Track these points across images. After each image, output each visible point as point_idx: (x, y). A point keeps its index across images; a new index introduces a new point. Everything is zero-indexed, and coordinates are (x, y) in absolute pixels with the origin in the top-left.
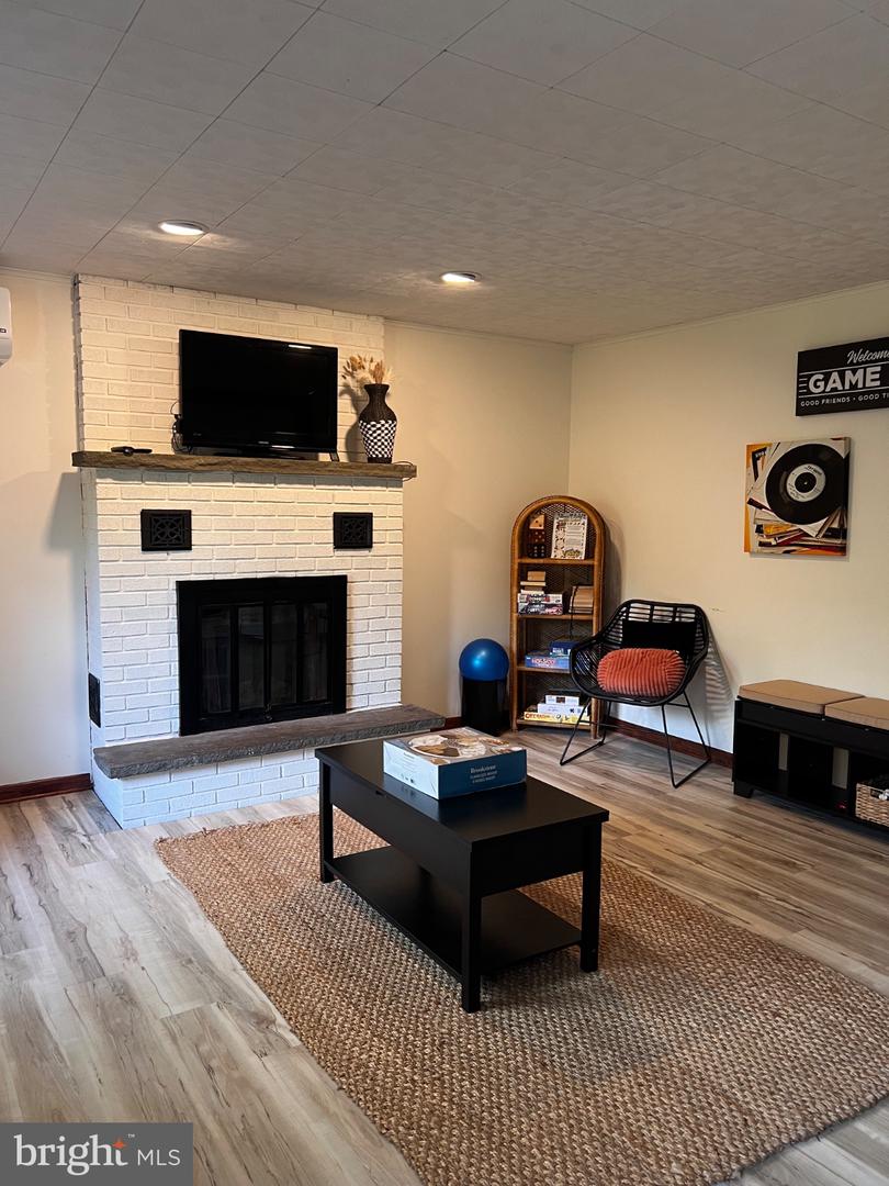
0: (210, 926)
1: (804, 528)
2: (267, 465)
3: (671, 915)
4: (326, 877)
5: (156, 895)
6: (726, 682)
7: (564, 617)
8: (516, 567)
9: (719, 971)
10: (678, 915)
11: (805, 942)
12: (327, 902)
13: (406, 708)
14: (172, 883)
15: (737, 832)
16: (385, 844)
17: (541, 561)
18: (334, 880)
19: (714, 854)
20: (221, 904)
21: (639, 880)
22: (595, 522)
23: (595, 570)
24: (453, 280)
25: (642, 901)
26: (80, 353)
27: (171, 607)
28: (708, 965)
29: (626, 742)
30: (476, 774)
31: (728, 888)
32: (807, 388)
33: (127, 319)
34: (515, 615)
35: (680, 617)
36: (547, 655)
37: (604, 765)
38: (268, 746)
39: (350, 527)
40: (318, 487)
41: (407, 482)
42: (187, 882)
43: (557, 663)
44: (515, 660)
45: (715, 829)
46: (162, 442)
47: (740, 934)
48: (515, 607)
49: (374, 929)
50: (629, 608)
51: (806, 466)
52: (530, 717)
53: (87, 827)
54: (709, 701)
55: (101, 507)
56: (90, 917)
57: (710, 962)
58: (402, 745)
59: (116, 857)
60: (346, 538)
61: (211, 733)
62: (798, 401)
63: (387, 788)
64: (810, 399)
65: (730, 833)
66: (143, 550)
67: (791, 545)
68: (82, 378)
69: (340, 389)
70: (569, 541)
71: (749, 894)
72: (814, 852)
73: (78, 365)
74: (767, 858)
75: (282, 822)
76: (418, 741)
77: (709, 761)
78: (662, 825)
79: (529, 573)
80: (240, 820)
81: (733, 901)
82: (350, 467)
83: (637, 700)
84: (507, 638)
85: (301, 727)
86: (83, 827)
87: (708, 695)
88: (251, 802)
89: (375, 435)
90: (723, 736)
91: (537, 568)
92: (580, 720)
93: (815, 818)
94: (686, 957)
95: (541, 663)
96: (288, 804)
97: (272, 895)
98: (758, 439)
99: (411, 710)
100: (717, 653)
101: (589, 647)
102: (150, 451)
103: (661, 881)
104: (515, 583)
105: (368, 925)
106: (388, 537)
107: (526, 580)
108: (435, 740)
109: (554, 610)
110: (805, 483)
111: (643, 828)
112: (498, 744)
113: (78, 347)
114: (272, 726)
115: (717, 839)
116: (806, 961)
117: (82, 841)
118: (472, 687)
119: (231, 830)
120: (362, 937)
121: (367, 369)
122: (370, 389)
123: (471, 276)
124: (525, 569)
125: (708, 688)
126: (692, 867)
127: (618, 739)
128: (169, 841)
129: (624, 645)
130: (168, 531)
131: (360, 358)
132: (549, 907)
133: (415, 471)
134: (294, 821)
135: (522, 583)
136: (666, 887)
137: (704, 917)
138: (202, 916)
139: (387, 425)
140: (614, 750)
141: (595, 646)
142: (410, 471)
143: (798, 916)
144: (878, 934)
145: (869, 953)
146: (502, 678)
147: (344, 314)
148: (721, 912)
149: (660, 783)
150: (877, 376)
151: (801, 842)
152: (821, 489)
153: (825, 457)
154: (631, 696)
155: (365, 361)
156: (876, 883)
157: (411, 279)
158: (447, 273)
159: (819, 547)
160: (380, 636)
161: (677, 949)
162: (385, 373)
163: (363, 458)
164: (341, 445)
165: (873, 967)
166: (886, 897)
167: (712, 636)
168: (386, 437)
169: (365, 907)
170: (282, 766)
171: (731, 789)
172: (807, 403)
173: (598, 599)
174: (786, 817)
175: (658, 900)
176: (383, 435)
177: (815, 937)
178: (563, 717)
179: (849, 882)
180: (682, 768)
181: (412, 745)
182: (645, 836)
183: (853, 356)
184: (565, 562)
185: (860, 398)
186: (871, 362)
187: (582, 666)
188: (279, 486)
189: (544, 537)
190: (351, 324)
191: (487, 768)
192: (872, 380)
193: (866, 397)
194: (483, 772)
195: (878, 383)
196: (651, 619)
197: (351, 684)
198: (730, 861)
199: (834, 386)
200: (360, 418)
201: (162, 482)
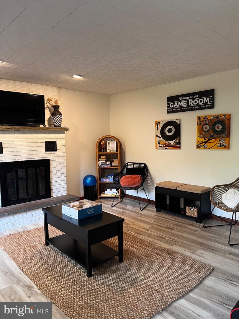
0: (13, 262)
1: (170, 142)
2: (25, 128)
3: (142, 245)
4: (47, 244)
6: (153, 182)
7: (111, 168)
8: (98, 155)
9: (154, 258)
10: (143, 245)
11: (175, 248)
12: (47, 251)
13: (68, 195)
15: (158, 222)
16: (64, 233)
17: (104, 153)
18: (49, 245)
19: (152, 228)
20: (16, 255)
21: (133, 236)
22: (118, 142)
23: (119, 154)
24: (76, 77)
25: (134, 242)
28: (152, 257)
29: (128, 200)
31: (156, 236)
32: (169, 106)
34: (98, 168)
35: (141, 166)
36: (107, 178)
37: (123, 206)
38: (29, 208)
39: (50, 145)
40: (40, 134)
41: (66, 132)
42: (5, 250)
44: (98, 180)
45: (151, 221)
47: (159, 248)
48: (98, 165)
49: (61, 257)
50: (128, 164)
51: (170, 126)
52: (103, 195)
54: (149, 188)
57: (152, 256)
58: (67, 205)
60: (49, 148)
61: (11, 206)
62: (167, 110)
63: (64, 218)
64: (170, 109)
65: (155, 222)
67: (167, 146)
69: (45, 107)
70: (111, 147)
71: (161, 237)
72: (176, 225)
74: (165, 228)
75: (34, 230)
76: (72, 204)
77: (149, 203)
78: (138, 221)
79: (101, 156)
80: (21, 230)
81: (157, 240)
82: (49, 128)
83: (131, 188)
84: (96, 174)
85: (38, 203)
87: (148, 186)
88: (24, 225)
89: (56, 119)
90: (152, 196)
91: (103, 155)
92: (116, 195)
93: (175, 216)
94: (146, 256)
95: (105, 180)
96: (35, 224)
97: (31, 251)
98: (158, 120)
99: (70, 196)
100: (150, 175)
101: (117, 175)
103: (139, 236)
106: (61, 147)
107: (101, 158)
108: (77, 203)
109: (108, 166)
110: (170, 131)
111: (133, 222)
112: (94, 203)
114: (30, 203)
115: (152, 224)
116: (176, 253)
118: (87, 188)
119: (18, 233)
120: (58, 260)
121: (53, 101)
122: (54, 107)
123: (81, 76)
125: (148, 184)
126: (146, 232)
127: (126, 199)
129: (127, 174)
132: (110, 246)
134: (37, 229)
135: (99, 159)
137: (150, 245)
138: (10, 259)
139: (59, 117)
140: (125, 202)
141: (119, 175)
142: (67, 129)
143: (173, 242)
144: (192, 244)
145: (190, 249)
146: (95, 185)
147: (46, 86)
148: (154, 242)
149: (137, 210)
150: (186, 103)
151: (173, 222)
152: (174, 132)
153: (174, 124)
154: (129, 188)
155: (52, 99)
156: (191, 231)
157: (64, 77)
158: (74, 75)
159: (174, 147)
160: (60, 175)
161: (144, 254)
162: (58, 102)
163: (53, 126)
164: (46, 122)
165: (192, 253)
166: (194, 235)
167: (149, 171)
168: (59, 120)
169: (58, 251)
170: (33, 214)
171: (155, 210)
172: (170, 110)
173: (120, 162)
174: (169, 216)
175: (138, 241)
176: (58, 119)
177: (178, 247)
178: (112, 194)
179: (185, 232)
180: (143, 206)
181: (70, 205)
182: (134, 224)
183: (180, 98)
184: (110, 153)
185: (182, 109)
186: (184, 100)
187: (116, 180)
188: (28, 134)
189: (105, 146)
190: (48, 89)
191: (91, 210)
192: (185, 104)
193: (184, 109)
194: (91, 211)
195: (186, 105)
196: (133, 167)
197: (52, 189)
198: (156, 229)
199: (176, 106)
200: (52, 115)
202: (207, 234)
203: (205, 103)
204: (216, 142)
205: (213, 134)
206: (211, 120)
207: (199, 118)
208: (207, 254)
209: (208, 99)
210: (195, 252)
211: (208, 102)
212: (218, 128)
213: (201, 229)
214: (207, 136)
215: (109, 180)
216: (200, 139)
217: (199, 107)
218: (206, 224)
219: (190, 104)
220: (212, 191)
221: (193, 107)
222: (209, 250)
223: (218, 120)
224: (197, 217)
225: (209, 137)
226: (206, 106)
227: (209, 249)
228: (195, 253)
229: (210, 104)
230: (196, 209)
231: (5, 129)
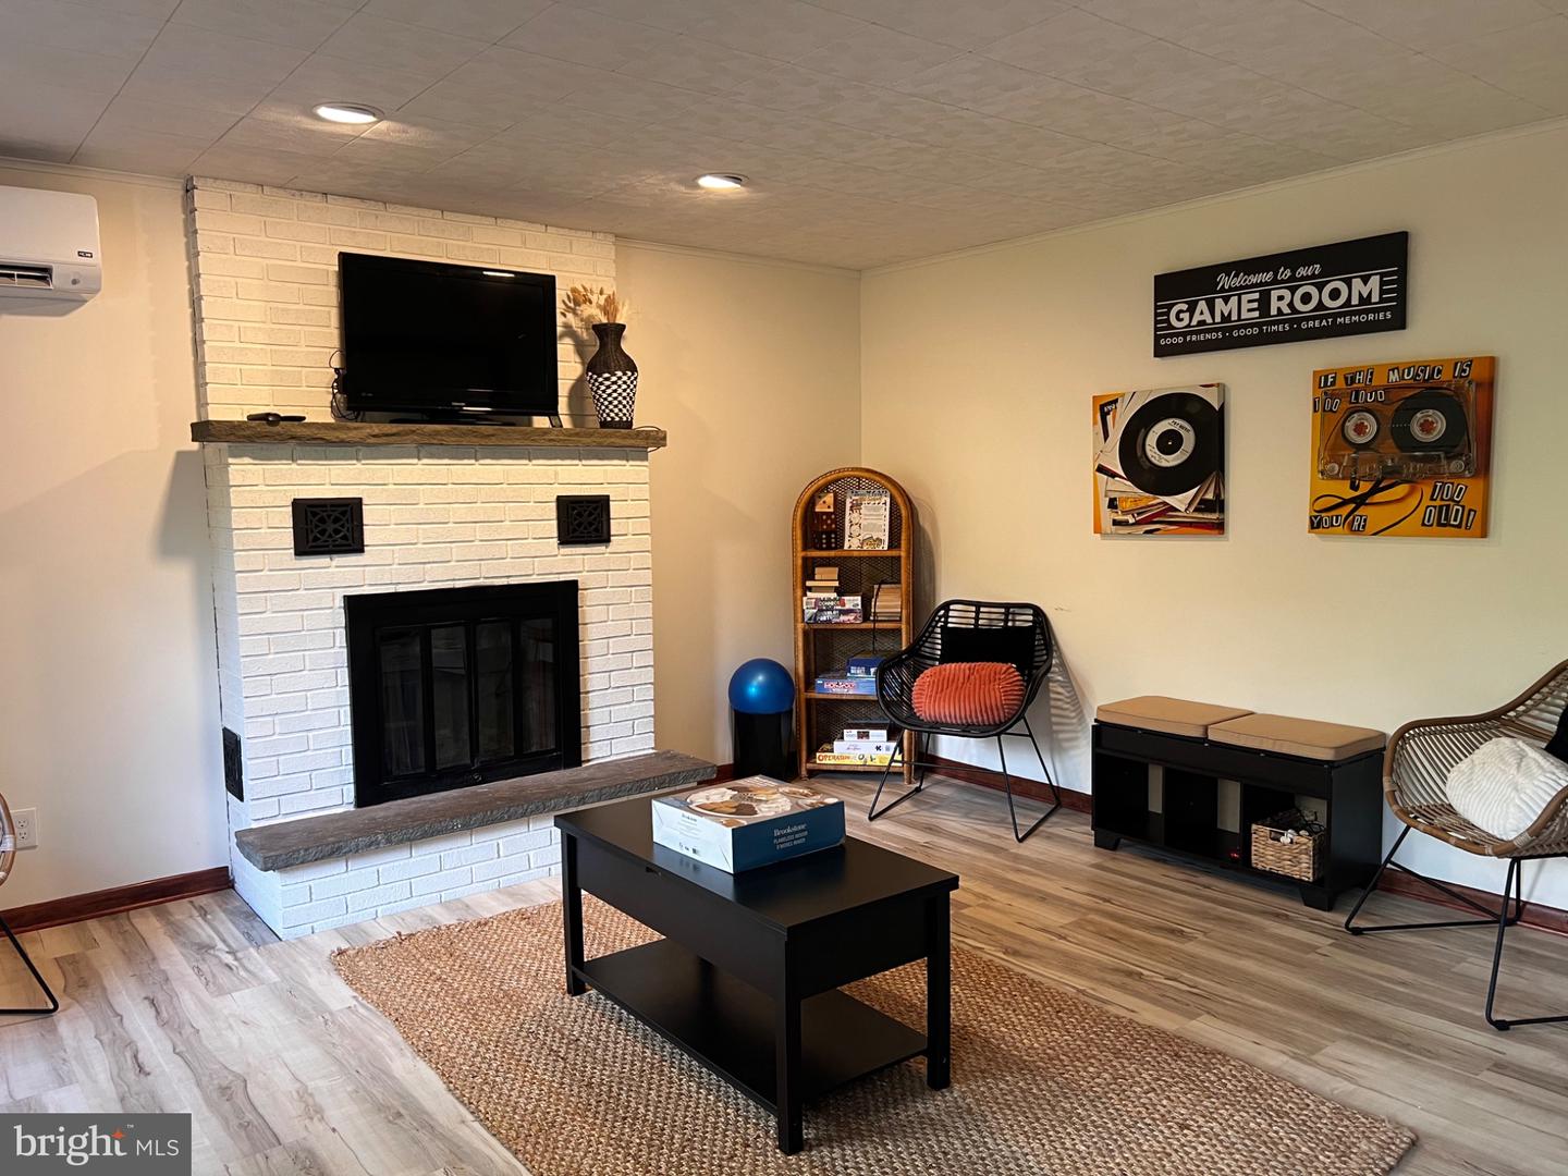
0: (422, 1066)
1: (1170, 500)
2: (464, 434)
3: (1036, 1007)
4: (576, 988)
5: (341, 1028)
6: (1077, 701)
7: (865, 626)
8: (800, 562)
9: (1106, 1075)
10: (1044, 1007)
11: (1207, 1030)
12: (579, 1020)
13: (661, 755)
14: (361, 1010)
15: (1106, 895)
16: (657, 936)
17: (832, 553)
18: (585, 991)
19: (1078, 925)
20: (434, 1035)
21: (988, 965)
22: (899, 500)
23: (903, 561)
24: (713, 184)
25: (996, 992)
26: (198, 285)
27: (338, 631)
28: (1091, 1069)
29: (950, 785)
30: (782, 836)
31: (1104, 968)
32: (1168, 321)
33: (263, 238)
34: (800, 626)
35: (1014, 621)
36: (844, 677)
37: (925, 816)
38: (481, 815)
39: (580, 515)
40: (534, 462)
41: (654, 454)
42: (383, 1006)
43: (857, 687)
44: (802, 686)
45: (1076, 893)
46: (317, 405)
47: (1125, 1027)
48: (799, 615)
49: (648, 1053)
50: (948, 610)
51: (1171, 421)
52: (824, 759)
53: (231, 942)
54: (1055, 728)
55: (235, 497)
56: (249, 1065)
57: (1092, 1065)
58: (677, 803)
59: (277, 979)
60: (574, 531)
61: (400, 802)
62: (1157, 338)
63: (659, 860)
64: (1171, 336)
65: (1094, 896)
66: (296, 554)
67: (1154, 522)
68: (202, 320)
69: (559, 330)
70: (867, 526)
71: (1130, 974)
72: (1204, 915)
73: (195, 302)
74: (1147, 927)
75: (505, 917)
76: (700, 797)
77: (1059, 805)
78: (1011, 891)
79: (817, 570)
80: (446, 919)
81: (1113, 985)
82: (577, 434)
83: (966, 730)
84: (791, 658)
85: (522, 789)
86: (224, 941)
87: (1054, 719)
88: (460, 893)
89: (609, 391)
90: (1076, 772)
91: (826, 563)
92: (892, 760)
93: (1198, 871)
94: (1061, 1061)
95: (835, 688)
96: (510, 892)
97: (503, 1017)
98: (1108, 389)
99: (668, 758)
100: (1063, 665)
101: (900, 665)
102: (304, 418)
103: (1017, 965)
104: (799, 585)
105: (639, 1048)
106: (631, 526)
107: (814, 580)
108: (721, 794)
109: (851, 617)
110: (1169, 443)
111: (985, 897)
112: (806, 795)
113: (194, 277)
114: (484, 788)
115: (1081, 906)
116: (1212, 1055)
117: (226, 961)
118: (746, 724)
119: (437, 932)
120: (633, 1064)
121: (594, 304)
122: (600, 330)
123: (736, 179)
124: (810, 564)
125: (1053, 711)
126: (1052, 944)
127: (938, 783)
128: (351, 952)
129: (944, 659)
130: (330, 527)
131: (584, 288)
132: (877, 1007)
133: (665, 438)
134: (522, 915)
135: (809, 584)
136: (1023, 971)
137: (1077, 1008)
138: (408, 1052)
139: (625, 378)
140: (935, 796)
141: (907, 663)
142: (657, 439)
143: (1194, 998)
144: (1297, 1015)
145: (1288, 1039)
146: (786, 708)
147: (562, 231)
148: (1098, 999)
149: (999, 837)
150: (1255, 305)
151: (1187, 903)
152: (1190, 450)
153: (1193, 408)
154: (957, 726)
155: (592, 292)
156: (1284, 949)
157: (654, 183)
158: (704, 175)
159: (1190, 525)
160: (625, 661)
161: (1049, 1051)
162: (620, 308)
163: (593, 422)
164: (563, 406)
165: (1295, 1057)
166: (1300, 966)
167: (1057, 643)
168: (625, 394)
169: (632, 1025)
170: (500, 841)
171: (1092, 840)
172: (1169, 341)
173: (908, 601)
174: (1164, 872)
175: (1016, 989)
176: (620, 391)
177: (1219, 1024)
178: (867, 757)
179: (1252, 951)
180: (1025, 816)
181: (692, 802)
182: (988, 907)
183: (1224, 281)
184: (862, 554)
185: (1235, 333)
186: (1247, 287)
187: (891, 688)
188: (482, 462)
189: (834, 521)
190: (571, 243)
191: (795, 829)
192: (1249, 310)
193: (1242, 332)
194: (789, 834)
195: (1256, 314)
196: (976, 624)
197: (588, 727)
198: (1101, 933)
199: (1202, 318)
200: (588, 370)
201: (321, 459)
202: (1373, 967)
203: (1355, 301)
204: (1413, 501)
205: (1400, 459)
206: (1387, 389)
207: (1323, 380)
208: (1376, 1065)
209: (1375, 281)
210: (1313, 1054)
211: (1375, 298)
212: (1427, 427)
213: (1331, 941)
214: (1364, 469)
215: (858, 684)
216: (1331, 483)
217: (1324, 323)
218: (1360, 918)
219: (1279, 309)
220: (1395, 751)
221: (1291, 327)
222: (1385, 1045)
223: (1427, 388)
224: (1308, 876)
225: (1378, 474)
226: (1364, 317)
227: (1385, 1040)
228: (1315, 1057)
229: (1385, 309)
230: (1305, 840)
231: (374, 436)
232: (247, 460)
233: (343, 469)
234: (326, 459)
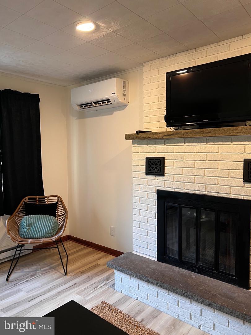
40: (234, 143)
55: (133, 156)
66: (146, 174)
68: (144, 105)
130: (155, 166)
188: (209, 144)
201: (154, 144)
231: (165, 136)
232: (136, 145)
233: (160, 147)
234: (156, 144)
